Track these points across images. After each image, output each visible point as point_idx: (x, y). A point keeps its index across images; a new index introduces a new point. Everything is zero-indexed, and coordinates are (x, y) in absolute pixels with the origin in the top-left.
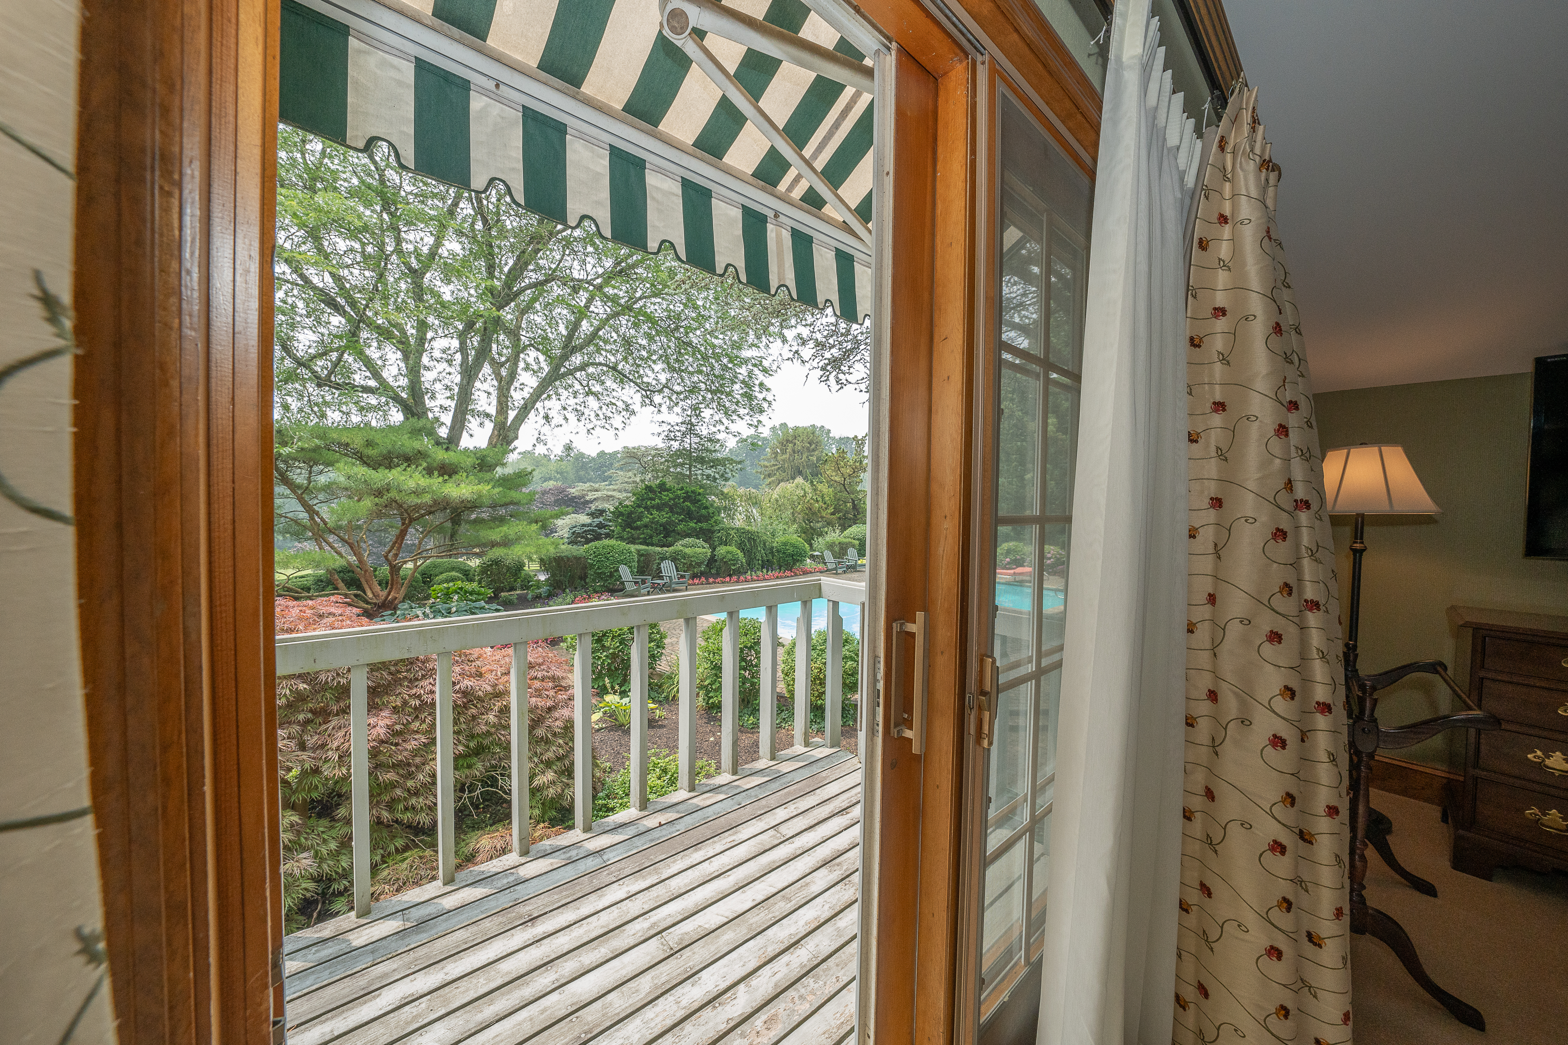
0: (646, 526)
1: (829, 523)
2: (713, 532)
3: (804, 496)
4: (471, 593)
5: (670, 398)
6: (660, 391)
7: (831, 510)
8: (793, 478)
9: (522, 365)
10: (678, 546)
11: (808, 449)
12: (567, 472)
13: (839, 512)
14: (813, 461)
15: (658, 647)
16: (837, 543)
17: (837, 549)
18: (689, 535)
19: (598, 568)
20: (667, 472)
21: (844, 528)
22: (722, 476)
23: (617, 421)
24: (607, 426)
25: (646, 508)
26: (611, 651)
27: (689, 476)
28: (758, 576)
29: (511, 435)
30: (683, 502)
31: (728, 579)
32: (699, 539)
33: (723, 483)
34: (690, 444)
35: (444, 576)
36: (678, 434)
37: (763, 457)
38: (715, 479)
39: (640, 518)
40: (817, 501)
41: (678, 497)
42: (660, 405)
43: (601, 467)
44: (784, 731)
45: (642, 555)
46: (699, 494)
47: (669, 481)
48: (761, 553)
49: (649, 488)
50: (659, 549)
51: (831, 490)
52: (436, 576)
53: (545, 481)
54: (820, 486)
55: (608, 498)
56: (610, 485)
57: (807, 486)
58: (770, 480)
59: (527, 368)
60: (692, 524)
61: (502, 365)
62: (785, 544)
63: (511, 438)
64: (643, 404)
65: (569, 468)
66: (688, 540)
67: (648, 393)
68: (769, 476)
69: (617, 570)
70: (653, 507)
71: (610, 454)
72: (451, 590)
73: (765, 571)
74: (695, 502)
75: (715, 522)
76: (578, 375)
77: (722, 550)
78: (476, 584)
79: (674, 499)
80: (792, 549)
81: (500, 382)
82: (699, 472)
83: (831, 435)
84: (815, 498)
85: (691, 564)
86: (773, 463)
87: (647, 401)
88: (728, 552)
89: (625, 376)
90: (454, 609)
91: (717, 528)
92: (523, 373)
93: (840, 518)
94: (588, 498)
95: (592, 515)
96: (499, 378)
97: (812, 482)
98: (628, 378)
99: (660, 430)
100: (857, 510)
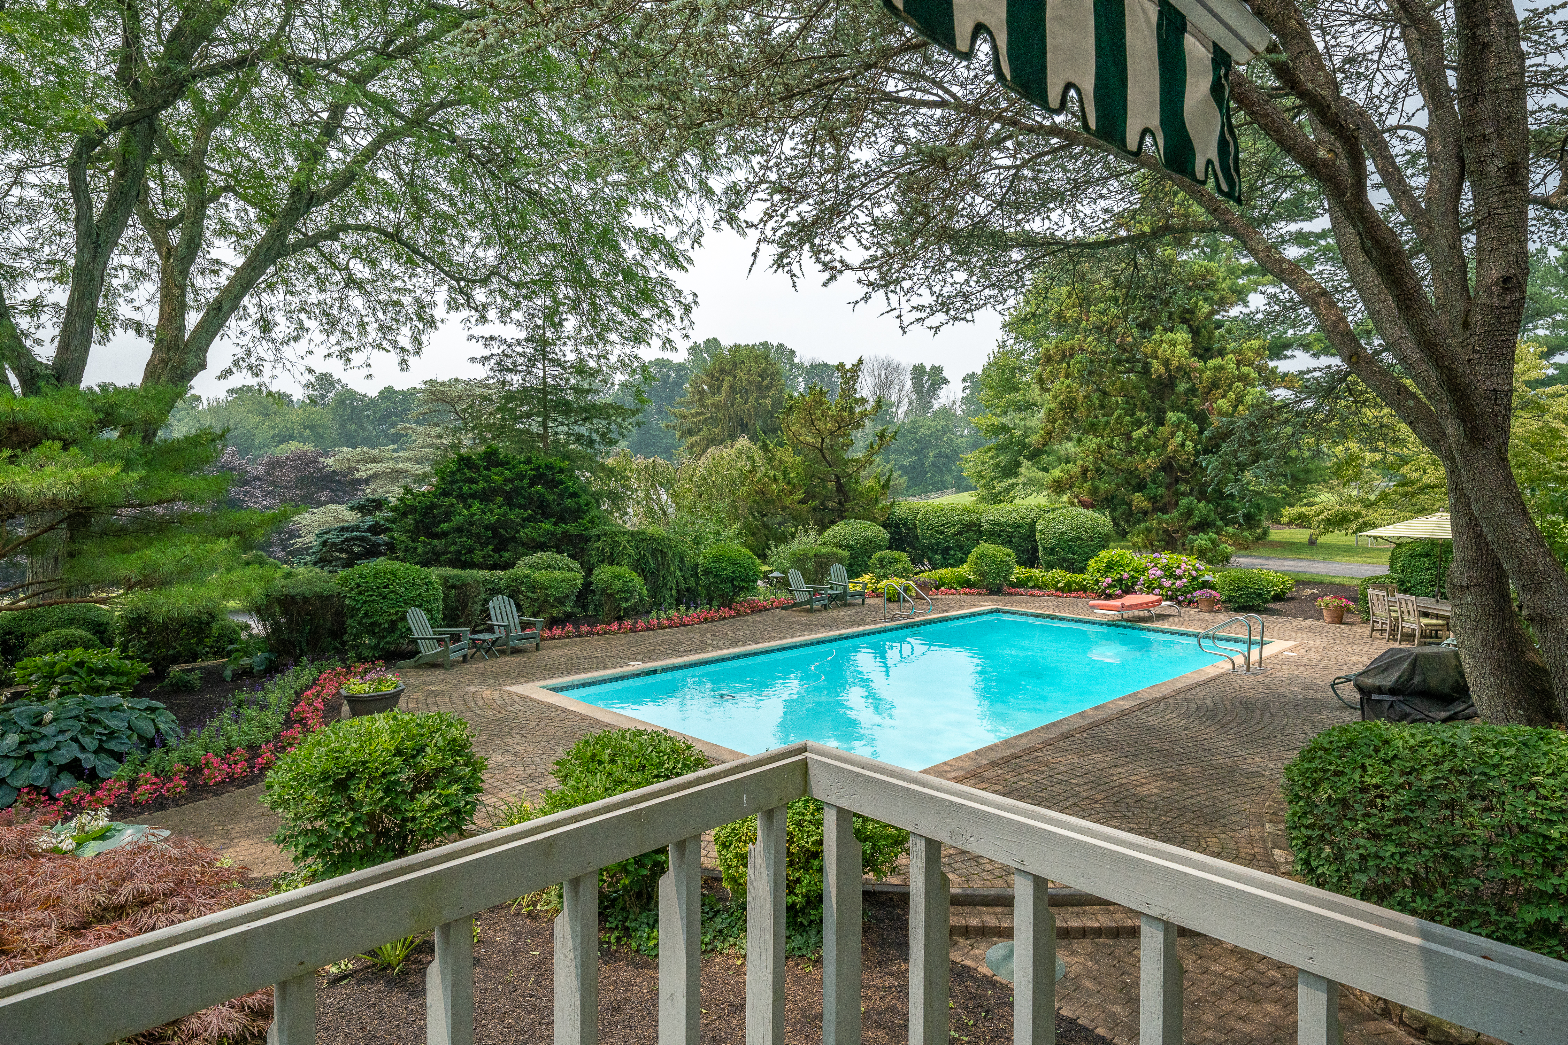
0: (459, 530)
1: (798, 520)
2: (587, 540)
3: (753, 471)
4: (103, 672)
5: (504, 294)
6: (485, 281)
7: (800, 495)
8: (733, 437)
9: (211, 225)
10: (521, 568)
11: (758, 386)
12: (323, 426)
13: (814, 497)
14: (766, 406)
15: (467, 791)
16: (811, 554)
17: (810, 565)
18: (542, 547)
19: (366, 614)
20: (501, 430)
21: (823, 528)
22: (603, 436)
23: (404, 337)
24: (385, 344)
25: (462, 497)
26: (366, 809)
27: (543, 437)
28: (669, 619)
29: (192, 361)
30: (532, 485)
31: (615, 626)
32: (560, 552)
33: (605, 449)
34: (544, 378)
35: (43, 639)
36: (521, 360)
37: (678, 400)
38: (591, 443)
39: (448, 517)
40: (775, 479)
41: (521, 477)
42: (485, 306)
43: (388, 416)
44: (720, 958)
45: (454, 587)
46: (561, 470)
47: (504, 448)
48: (675, 576)
49: (465, 462)
50: (483, 574)
51: (798, 459)
52: (35, 635)
53: (282, 442)
54: (779, 453)
55: (396, 474)
56: (397, 451)
57: (756, 451)
58: (690, 440)
59: (225, 230)
60: (547, 526)
61: (170, 224)
62: (718, 559)
63: (189, 366)
64: (452, 305)
65: (327, 419)
66: (540, 556)
67: (462, 284)
68: (690, 432)
69: (404, 618)
70: (474, 496)
71: (403, 392)
72: (57, 668)
73: (682, 608)
74: (552, 485)
75: (592, 521)
76: (327, 246)
77: (603, 573)
78: (115, 651)
79: (512, 481)
80: (730, 568)
81: (168, 258)
82: (560, 429)
83: (796, 360)
84: (771, 473)
85: (545, 601)
86: (695, 409)
87: (461, 300)
88: (616, 577)
89: (416, 251)
90: (49, 716)
91: (594, 532)
92: (219, 242)
93: (814, 509)
94: (357, 475)
95: (361, 508)
96: (166, 252)
97: (765, 446)
98: (423, 255)
99: (487, 352)
100: (845, 495)
